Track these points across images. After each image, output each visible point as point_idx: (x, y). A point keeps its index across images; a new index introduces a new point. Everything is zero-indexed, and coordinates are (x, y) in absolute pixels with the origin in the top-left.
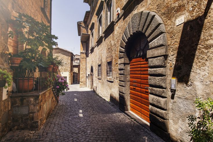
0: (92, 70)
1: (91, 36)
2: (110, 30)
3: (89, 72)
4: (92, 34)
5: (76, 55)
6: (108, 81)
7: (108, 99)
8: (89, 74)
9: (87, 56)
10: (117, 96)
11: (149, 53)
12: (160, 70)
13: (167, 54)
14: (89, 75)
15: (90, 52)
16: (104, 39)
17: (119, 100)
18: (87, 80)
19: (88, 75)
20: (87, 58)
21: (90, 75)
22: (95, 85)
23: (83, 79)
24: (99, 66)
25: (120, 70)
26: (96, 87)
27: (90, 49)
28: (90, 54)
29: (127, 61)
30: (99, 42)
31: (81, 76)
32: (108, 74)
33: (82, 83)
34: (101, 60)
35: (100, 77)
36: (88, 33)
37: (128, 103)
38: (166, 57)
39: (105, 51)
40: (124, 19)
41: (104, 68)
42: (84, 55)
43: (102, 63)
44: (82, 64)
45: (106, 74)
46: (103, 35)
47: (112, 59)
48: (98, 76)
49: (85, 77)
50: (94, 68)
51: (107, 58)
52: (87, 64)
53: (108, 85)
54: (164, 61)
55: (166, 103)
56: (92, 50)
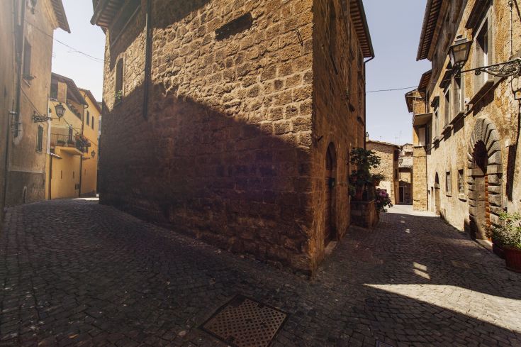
0: (437, 180)
1: (434, 117)
2: (458, 123)
3: (432, 183)
4: (436, 114)
5: (407, 144)
6: (460, 199)
7: (461, 228)
8: (433, 186)
9: (428, 151)
10: (469, 221)
12: (494, 188)
13: (500, 172)
14: (432, 188)
15: (433, 145)
16: (452, 131)
18: (430, 196)
19: (430, 189)
20: (429, 156)
21: (434, 189)
22: (442, 206)
23: (419, 196)
24: (448, 173)
25: (470, 184)
26: (445, 210)
27: (433, 141)
28: (433, 150)
30: (447, 134)
31: (415, 189)
32: (459, 188)
33: (418, 203)
34: (451, 165)
35: (449, 193)
36: (428, 111)
38: (499, 175)
39: (455, 152)
40: (474, 115)
42: (423, 151)
43: (451, 169)
44: (417, 167)
45: (457, 188)
46: (452, 126)
47: (463, 166)
48: (447, 190)
49: (426, 192)
50: (440, 176)
51: (458, 163)
52: (428, 167)
53: (461, 206)
54: (497, 180)
56: (437, 144)
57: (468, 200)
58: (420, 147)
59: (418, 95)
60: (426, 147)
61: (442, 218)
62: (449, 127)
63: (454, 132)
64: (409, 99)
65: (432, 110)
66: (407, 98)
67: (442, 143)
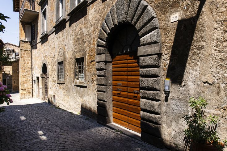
3: (38, 72)
4: (44, 13)
5: (7, 43)
6: (77, 86)
8: (39, 75)
10: (92, 104)
11: (141, 50)
12: (153, 70)
13: (161, 52)
15: (39, 40)
16: (68, 24)
17: (96, 110)
20: (34, 51)
21: (41, 79)
22: (51, 93)
24: (60, 63)
25: (98, 70)
26: (54, 96)
27: (39, 36)
28: (39, 45)
29: (109, 59)
30: (60, 27)
32: (76, 75)
34: (64, 55)
35: (62, 80)
37: (111, 113)
38: (160, 55)
39: (72, 42)
40: (103, 1)
41: (70, 67)
42: (28, 46)
43: (65, 59)
45: (72, 76)
46: (67, 18)
47: (85, 54)
48: (58, 78)
50: (49, 68)
51: (74, 52)
52: (33, 60)
53: (78, 92)
54: (158, 61)
55: (160, 106)
56: (45, 38)
57: (92, 85)
58: (27, 42)
60: (31, 43)
62: (64, 20)
63: (70, 26)
65: (38, 8)
67: (51, 38)
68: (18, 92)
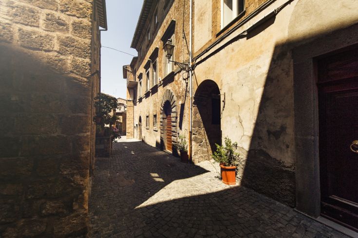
0: (140, 120)
1: (139, 84)
2: (155, 90)
3: (137, 122)
4: (141, 83)
5: (119, 98)
6: (154, 130)
7: (154, 145)
9: (135, 104)
10: (159, 141)
11: (172, 114)
12: (174, 124)
13: (177, 116)
14: (137, 125)
15: (138, 101)
16: (151, 94)
17: (160, 143)
18: (135, 130)
19: (135, 125)
20: (135, 106)
21: (138, 126)
22: (143, 135)
23: (130, 130)
24: (147, 117)
25: (161, 122)
26: (145, 136)
27: (138, 98)
28: (138, 103)
29: (165, 117)
30: (147, 95)
31: (127, 126)
32: (154, 124)
33: (129, 134)
34: (149, 112)
35: (148, 127)
36: (135, 80)
37: (166, 145)
38: (177, 118)
39: (152, 105)
40: (163, 87)
41: (151, 119)
42: (132, 103)
43: (149, 114)
44: (129, 113)
45: (152, 125)
46: (151, 91)
47: (157, 113)
48: (146, 126)
49: (133, 127)
50: (142, 118)
51: (153, 111)
52: (134, 113)
53: (154, 134)
54: (176, 120)
55: (177, 139)
56: (140, 100)
57: (159, 130)
58: (131, 101)
59: (130, 69)
60: (133, 101)
61: (143, 141)
62: (149, 92)
63: (152, 95)
64: (125, 70)
65: (137, 80)
66: (124, 69)
67: (144, 100)
68: (125, 135)
